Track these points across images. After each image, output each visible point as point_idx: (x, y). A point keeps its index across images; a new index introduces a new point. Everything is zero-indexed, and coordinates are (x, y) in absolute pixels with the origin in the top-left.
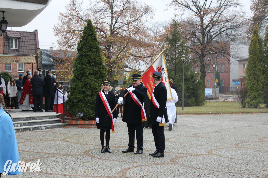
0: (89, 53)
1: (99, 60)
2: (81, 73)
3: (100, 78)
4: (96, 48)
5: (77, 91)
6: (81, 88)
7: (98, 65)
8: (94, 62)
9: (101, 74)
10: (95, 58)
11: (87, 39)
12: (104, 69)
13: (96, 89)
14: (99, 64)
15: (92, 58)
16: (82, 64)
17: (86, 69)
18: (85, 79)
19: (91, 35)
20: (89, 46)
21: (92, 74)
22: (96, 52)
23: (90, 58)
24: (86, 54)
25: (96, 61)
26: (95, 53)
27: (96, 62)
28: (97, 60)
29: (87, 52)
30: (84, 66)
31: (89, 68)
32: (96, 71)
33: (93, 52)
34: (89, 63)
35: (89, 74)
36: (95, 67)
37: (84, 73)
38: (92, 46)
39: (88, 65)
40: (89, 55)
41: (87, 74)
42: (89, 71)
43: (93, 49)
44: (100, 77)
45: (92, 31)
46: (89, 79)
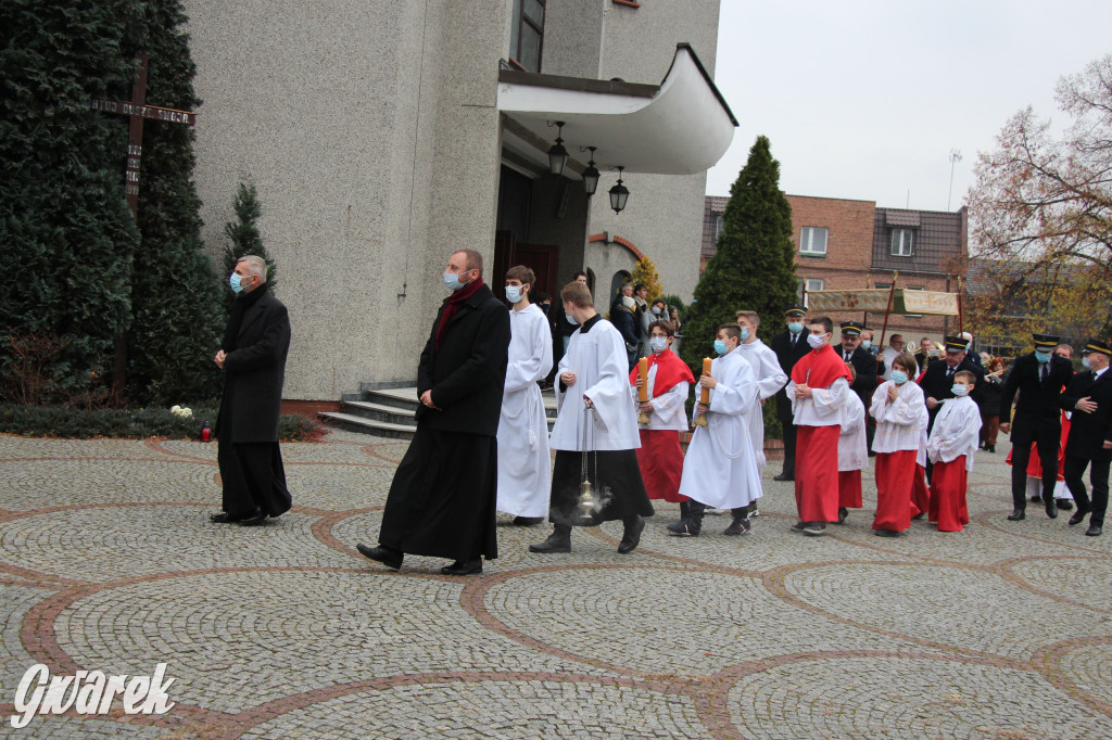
0: (739, 236)
1: (769, 257)
2: (710, 294)
3: (768, 311)
4: (766, 220)
6: (705, 336)
7: (765, 273)
8: (754, 262)
9: (771, 298)
12: (785, 283)
14: (767, 269)
15: (746, 250)
16: (718, 268)
17: (726, 283)
18: (717, 311)
20: (741, 213)
22: (765, 233)
23: (740, 248)
24: (732, 238)
26: (761, 235)
29: (736, 231)
31: (735, 278)
33: (753, 232)
35: (733, 297)
36: (757, 276)
37: (718, 292)
38: (751, 214)
40: (737, 241)
41: (725, 297)
42: (735, 290)
43: (755, 222)
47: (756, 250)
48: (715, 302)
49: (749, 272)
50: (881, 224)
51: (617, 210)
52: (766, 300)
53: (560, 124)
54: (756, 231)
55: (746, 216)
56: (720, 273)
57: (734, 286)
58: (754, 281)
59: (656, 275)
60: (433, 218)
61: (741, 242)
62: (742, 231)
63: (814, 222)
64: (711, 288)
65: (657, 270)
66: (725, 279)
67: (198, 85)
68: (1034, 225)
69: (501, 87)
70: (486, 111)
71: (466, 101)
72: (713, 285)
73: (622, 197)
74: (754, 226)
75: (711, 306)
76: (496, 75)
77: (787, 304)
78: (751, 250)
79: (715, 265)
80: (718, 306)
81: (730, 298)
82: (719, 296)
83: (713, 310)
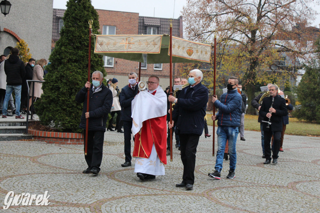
0: (72, 29)
1: (87, 40)
2: (57, 59)
5: (48, 86)
6: (56, 81)
7: (86, 48)
8: (80, 43)
13: (78, 84)
15: (76, 36)
16: (61, 46)
17: (66, 53)
18: (62, 68)
20: (72, 17)
21: (76, 61)
23: (73, 36)
24: (68, 30)
25: (83, 41)
26: (84, 28)
27: (82, 43)
28: (84, 39)
29: (70, 26)
31: (70, 51)
32: (81, 56)
34: (72, 43)
35: (70, 61)
36: (82, 50)
37: (62, 58)
38: (78, 17)
40: (71, 31)
42: (70, 57)
43: (80, 22)
46: (68, 69)
47: (81, 37)
48: (60, 63)
49: (78, 48)
50: (142, 24)
51: (5, 14)
54: (81, 26)
55: (75, 19)
56: (63, 48)
57: (70, 55)
58: (80, 53)
59: (28, 49)
61: (73, 32)
62: (73, 27)
63: (109, 23)
64: (58, 56)
65: (28, 47)
66: (65, 51)
68: (213, 26)
72: (59, 55)
73: (7, 7)
74: (80, 24)
75: (58, 66)
77: (98, 65)
78: (78, 36)
79: (60, 44)
80: (62, 65)
81: (68, 62)
82: (62, 60)
83: (59, 68)
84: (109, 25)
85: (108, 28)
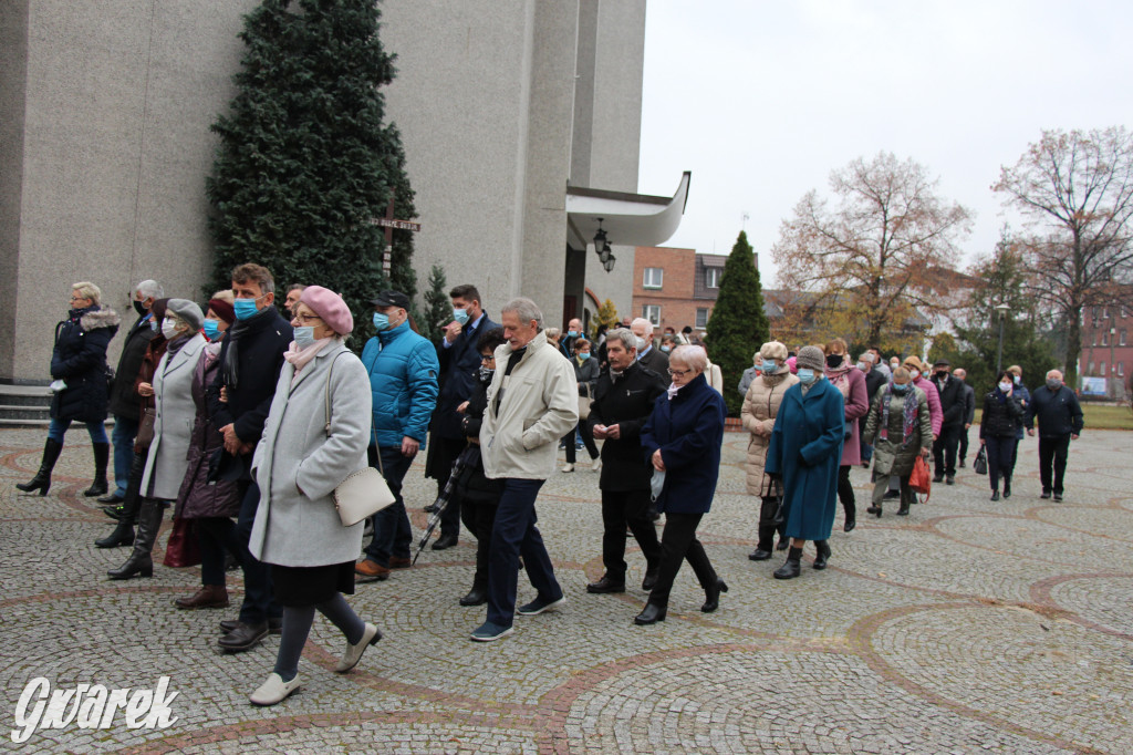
0: (735, 293)
2: (717, 330)
4: (750, 284)
8: (744, 309)
9: (756, 332)
10: (745, 303)
11: (733, 266)
13: (743, 359)
16: (722, 313)
17: (727, 323)
19: (742, 259)
21: (739, 332)
22: (750, 291)
27: (747, 310)
28: (750, 306)
29: (732, 291)
30: (724, 317)
31: (733, 320)
32: (745, 326)
33: (743, 291)
34: (734, 310)
35: (733, 331)
37: (723, 329)
39: (732, 315)
42: (733, 327)
44: (753, 337)
45: (744, 252)
46: (732, 341)
48: (721, 335)
49: (742, 316)
50: (699, 265)
51: (608, 270)
52: (753, 333)
53: (601, 220)
55: (738, 281)
57: (733, 324)
58: (745, 321)
59: (615, 311)
60: (524, 282)
61: (735, 297)
63: (653, 264)
66: (726, 320)
67: (417, 202)
69: (568, 197)
70: (558, 213)
71: (545, 206)
73: (612, 262)
75: (718, 338)
76: (565, 189)
83: (721, 340)
84: (653, 267)
85: (651, 271)
